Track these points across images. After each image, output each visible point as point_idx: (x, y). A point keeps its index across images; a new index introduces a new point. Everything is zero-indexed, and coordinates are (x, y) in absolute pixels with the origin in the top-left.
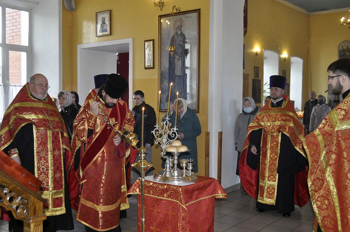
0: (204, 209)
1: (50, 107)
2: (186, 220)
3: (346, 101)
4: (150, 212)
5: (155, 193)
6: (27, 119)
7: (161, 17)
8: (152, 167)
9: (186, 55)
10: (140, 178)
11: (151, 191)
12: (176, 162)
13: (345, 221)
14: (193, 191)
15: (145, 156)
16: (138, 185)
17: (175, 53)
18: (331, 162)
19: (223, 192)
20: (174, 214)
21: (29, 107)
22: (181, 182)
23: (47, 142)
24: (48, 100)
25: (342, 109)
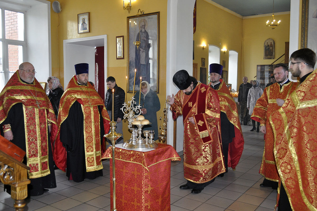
0: (163, 169)
1: (37, 89)
2: (148, 179)
3: (305, 85)
4: (120, 172)
5: (123, 158)
6: (18, 99)
7: (129, 18)
8: (121, 137)
9: (149, 48)
10: (112, 146)
11: (121, 156)
12: (140, 133)
13: (306, 182)
14: (154, 155)
15: (115, 129)
16: (110, 152)
17: (140, 46)
18: (293, 135)
19: (177, 156)
20: (139, 174)
21: (19, 90)
22: (144, 149)
23: (35, 118)
24: (36, 84)
25: (301, 91)
